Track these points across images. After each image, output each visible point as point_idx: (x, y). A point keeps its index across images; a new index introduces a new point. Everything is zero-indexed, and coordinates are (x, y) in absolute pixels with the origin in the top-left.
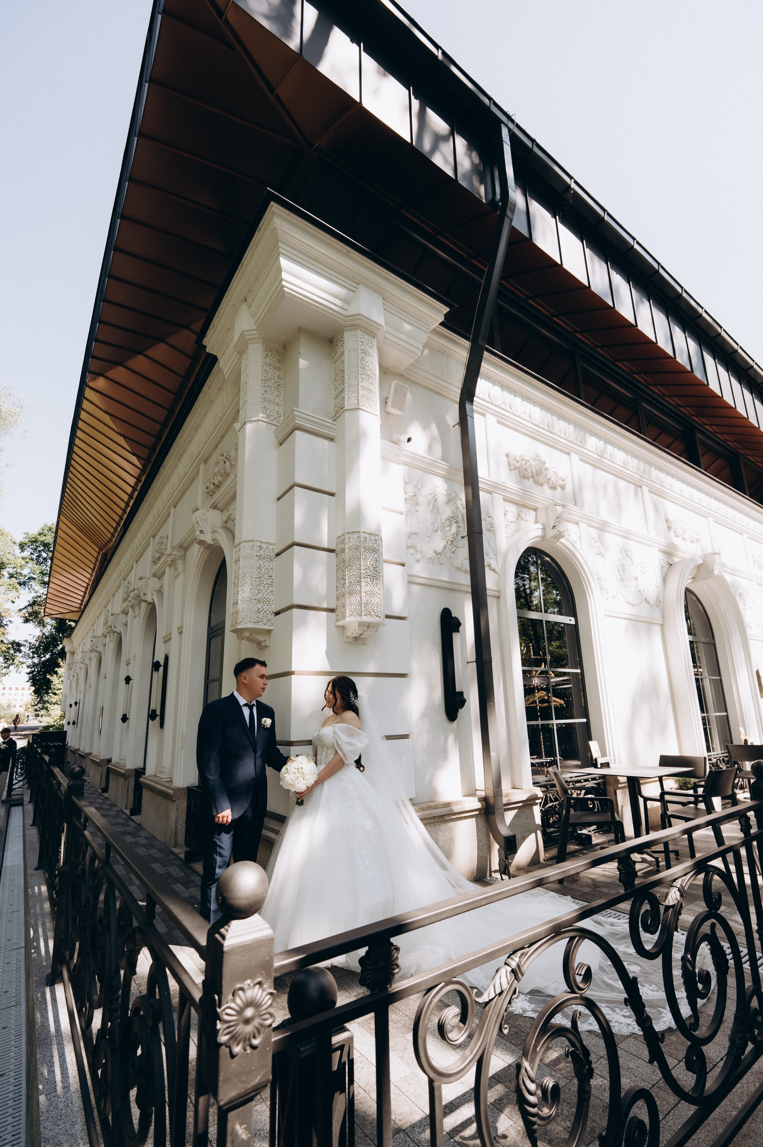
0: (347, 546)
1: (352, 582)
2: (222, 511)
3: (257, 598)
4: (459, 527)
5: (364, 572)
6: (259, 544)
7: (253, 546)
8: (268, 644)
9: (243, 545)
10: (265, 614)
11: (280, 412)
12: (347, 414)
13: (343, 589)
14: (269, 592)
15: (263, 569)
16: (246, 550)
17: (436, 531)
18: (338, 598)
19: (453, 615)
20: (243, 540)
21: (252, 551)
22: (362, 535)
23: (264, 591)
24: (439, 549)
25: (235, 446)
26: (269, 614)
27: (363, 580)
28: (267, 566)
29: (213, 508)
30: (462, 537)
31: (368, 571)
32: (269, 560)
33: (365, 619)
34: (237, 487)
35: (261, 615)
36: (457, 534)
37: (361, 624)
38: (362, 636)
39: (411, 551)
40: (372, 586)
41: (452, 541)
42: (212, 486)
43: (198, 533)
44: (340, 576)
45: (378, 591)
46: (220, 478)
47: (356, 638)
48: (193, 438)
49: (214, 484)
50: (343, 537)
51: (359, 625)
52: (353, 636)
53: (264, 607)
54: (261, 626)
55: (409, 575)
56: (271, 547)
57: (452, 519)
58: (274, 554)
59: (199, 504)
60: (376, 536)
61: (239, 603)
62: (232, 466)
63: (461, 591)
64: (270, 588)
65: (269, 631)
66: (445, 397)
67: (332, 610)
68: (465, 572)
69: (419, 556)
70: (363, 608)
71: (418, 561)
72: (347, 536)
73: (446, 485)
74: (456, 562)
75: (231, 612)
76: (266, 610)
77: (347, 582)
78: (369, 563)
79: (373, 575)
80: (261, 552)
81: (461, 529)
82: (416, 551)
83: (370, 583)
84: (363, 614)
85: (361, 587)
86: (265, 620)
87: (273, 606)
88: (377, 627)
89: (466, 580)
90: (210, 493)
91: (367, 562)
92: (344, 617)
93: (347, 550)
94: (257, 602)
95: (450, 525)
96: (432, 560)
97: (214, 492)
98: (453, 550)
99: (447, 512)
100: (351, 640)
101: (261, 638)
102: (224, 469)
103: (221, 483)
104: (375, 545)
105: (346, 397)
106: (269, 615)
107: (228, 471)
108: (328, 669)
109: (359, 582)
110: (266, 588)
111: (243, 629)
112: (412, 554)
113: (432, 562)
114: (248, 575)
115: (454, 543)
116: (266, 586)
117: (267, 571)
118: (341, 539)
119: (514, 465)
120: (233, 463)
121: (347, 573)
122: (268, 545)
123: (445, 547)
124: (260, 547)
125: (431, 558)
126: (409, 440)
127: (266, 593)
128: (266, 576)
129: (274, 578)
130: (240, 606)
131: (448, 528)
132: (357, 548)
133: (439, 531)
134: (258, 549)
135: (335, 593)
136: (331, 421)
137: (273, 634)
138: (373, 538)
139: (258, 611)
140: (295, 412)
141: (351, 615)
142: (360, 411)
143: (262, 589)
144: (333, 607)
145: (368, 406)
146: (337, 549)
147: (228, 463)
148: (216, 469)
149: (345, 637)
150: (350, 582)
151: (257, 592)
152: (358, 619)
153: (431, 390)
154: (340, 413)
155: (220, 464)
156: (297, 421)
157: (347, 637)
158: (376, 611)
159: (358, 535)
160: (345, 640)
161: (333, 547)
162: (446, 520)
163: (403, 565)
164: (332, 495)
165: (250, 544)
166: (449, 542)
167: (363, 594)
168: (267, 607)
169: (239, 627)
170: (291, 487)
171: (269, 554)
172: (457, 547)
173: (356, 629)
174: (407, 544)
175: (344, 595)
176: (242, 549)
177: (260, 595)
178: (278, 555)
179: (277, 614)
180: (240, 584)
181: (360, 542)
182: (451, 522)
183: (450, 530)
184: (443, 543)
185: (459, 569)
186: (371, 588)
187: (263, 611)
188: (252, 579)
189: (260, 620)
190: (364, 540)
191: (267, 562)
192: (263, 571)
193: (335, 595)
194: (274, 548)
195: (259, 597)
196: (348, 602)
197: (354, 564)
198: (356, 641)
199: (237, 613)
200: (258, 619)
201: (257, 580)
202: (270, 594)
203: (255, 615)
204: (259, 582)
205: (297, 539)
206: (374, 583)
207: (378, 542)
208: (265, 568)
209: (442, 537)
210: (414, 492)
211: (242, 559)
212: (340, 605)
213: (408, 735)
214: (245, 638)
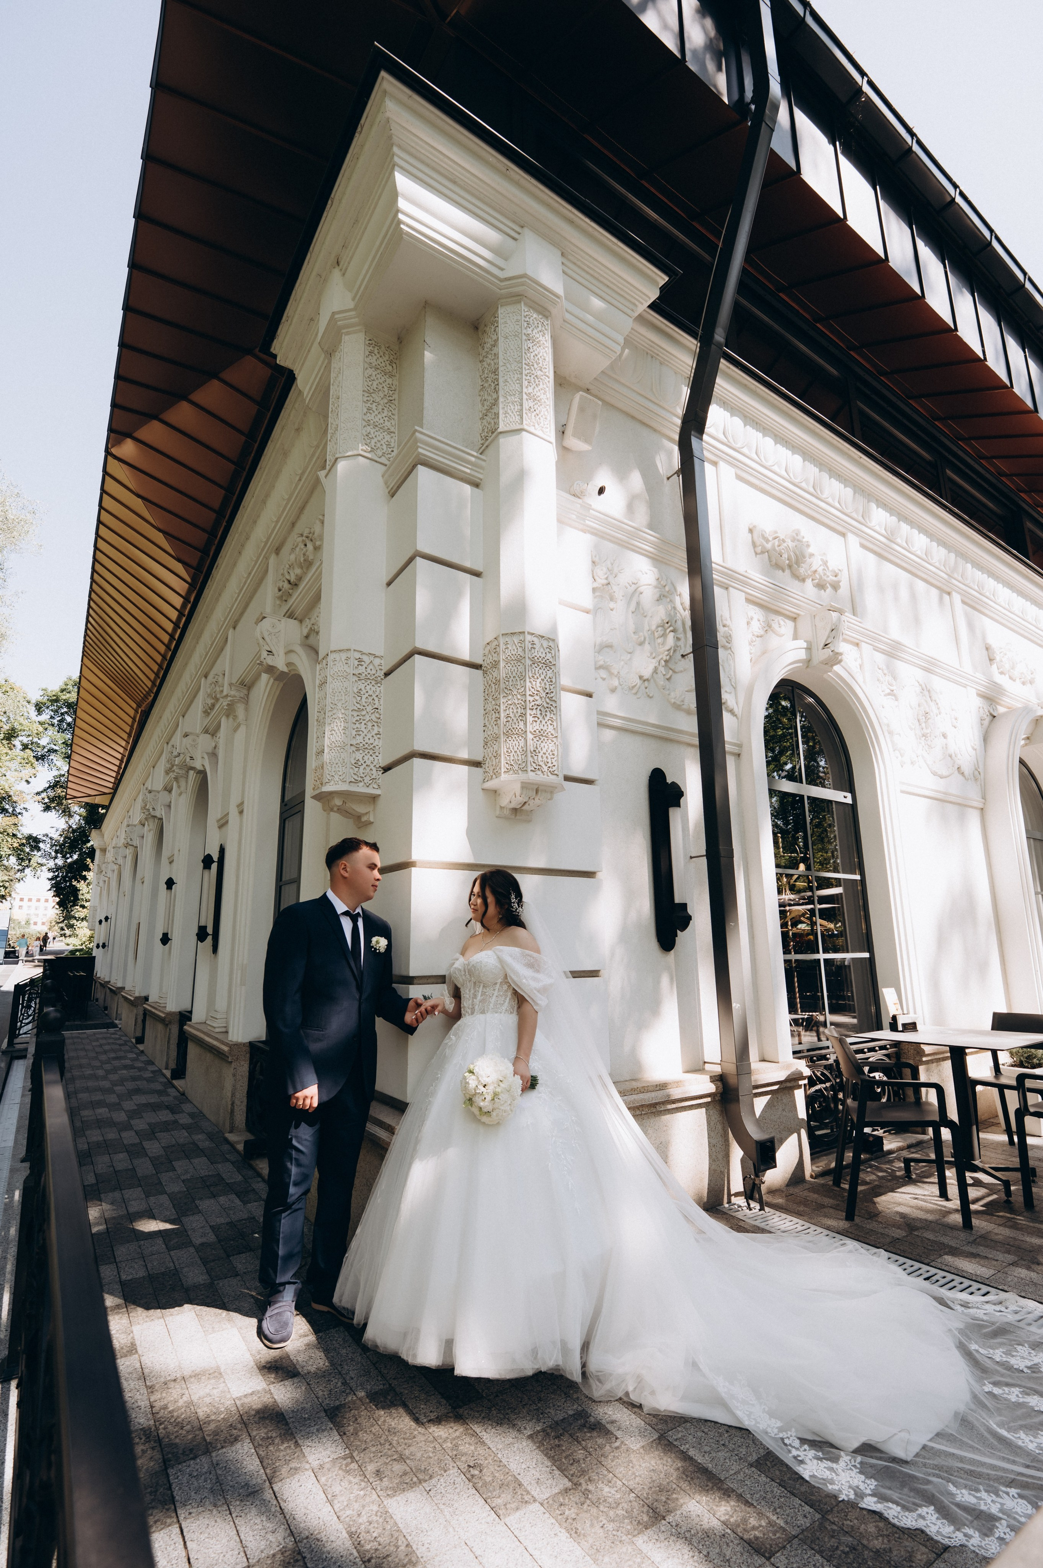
0: (502, 657)
1: (511, 715)
2: (301, 622)
3: (354, 742)
4: (678, 639)
5: (531, 699)
6: (358, 655)
7: (348, 658)
8: (372, 820)
9: (332, 656)
10: (368, 769)
11: (392, 445)
12: (502, 440)
13: (496, 728)
14: (373, 733)
15: (364, 697)
16: (337, 666)
17: (641, 644)
18: (486, 743)
19: (669, 780)
20: (332, 649)
21: (346, 667)
22: (529, 638)
23: (365, 732)
24: (647, 673)
25: (320, 517)
26: (374, 769)
27: (529, 712)
28: (370, 693)
29: (288, 617)
30: (683, 656)
31: (537, 698)
32: (373, 682)
33: (533, 777)
35: (361, 770)
36: (675, 651)
37: (525, 786)
38: (526, 807)
39: (603, 673)
40: (544, 722)
41: (666, 661)
42: (287, 586)
43: (265, 655)
44: (490, 707)
45: (553, 732)
46: (299, 571)
47: (515, 811)
49: (290, 582)
50: (496, 643)
51: (522, 788)
52: (512, 805)
53: (366, 758)
54: (361, 789)
55: (599, 713)
56: (377, 661)
57: (668, 625)
58: (383, 673)
59: (268, 607)
60: (550, 641)
61: (326, 751)
62: (316, 548)
63: (679, 740)
64: (376, 728)
65: (374, 798)
66: (655, 431)
67: (477, 764)
68: (687, 712)
69: (615, 682)
70: (530, 759)
71: (613, 690)
72: (502, 640)
73: (654, 570)
74: (672, 695)
75: (313, 767)
76: (368, 763)
77: (502, 715)
78: (538, 685)
79: (546, 705)
80: (361, 669)
81: (681, 643)
82: (611, 674)
83: (541, 718)
84: (530, 768)
85: (525, 724)
86: (367, 779)
87: (380, 756)
88: (552, 792)
89: (690, 725)
90: (284, 597)
91: (534, 685)
92: (497, 774)
93: (502, 664)
94: (354, 749)
95: (664, 635)
96: (634, 691)
97: (290, 594)
98: (668, 677)
99: (660, 613)
100: (507, 812)
101: (360, 809)
102: (305, 555)
103: (300, 578)
104: (549, 656)
105: (501, 413)
106: (374, 771)
107: (310, 557)
108: (470, 860)
109: (523, 715)
110: (370, 727)
111: (331, 793)
112: (604, 679)
113: (636, 694)
114: (339, 705)
115: (670, 665)
116: (370, 724)
117: (370, 699)
118: (493, 647)
119: (763, 547)
120: (317, 543)
121: (502, 700)
122: (372, 658)
123: (655, 671)
124: (360, 660)
125: (633, 687)
126: (601, 491)
127: (369, 736)
128: (369, 708)
129: (381, 712)
130: (326, 756)
131: (660, 640)
132: (520, 660)
133: (647, 642)
134: (356, 663)
135: (481, 736)
136: (475, 454)
137: (381, 803)
138: (545, 644)
139: (357, 764)
140: (417, 434)
141: (508, 771)
142: (524, 434)
143: (363, 729)
144: (479, 757)
145: (536, 426)
146: (484, 664)
147: (310, 546)
148: (293, 558)
149: (498, 807)
150: (508, 716)
151: (354, 733)
152: (522, 777)
153: (633, 417)
154: (490, 440)
155: (298, 549)
156: (420, 450)
157: (501, 807)
158: (550, 765)
159: (521, 638)
160: (498, 813)
161: (479, 661)
162: (658, 627)
163: (590, 695)
164: (477, 574)
165: (344, 656)
166: (663, 663)
167: (530, 736)
168: (371, 758)
169: (327, 789)
170: (411, 560)
171: (374, 672)
172: (674, 672)
173: (518, 794)
174: (595, 663)
175: (496, 738)
176: (331, 663)
177: (359, 739)
178: (387, 674)
179: (386, 769)
180: (327, 721)
181: (524, 650)
182: (665, 630)
183: (663, 644)
184: (652, 664)
185: (678, 707)
186: (542, 727)
187: (364, 765)
188: (347, 712)
189: (360, 779)
190: (530, 646)
191: (371, 686)
192: (364, 699)
193: (482, 738)
194: (382, 662)
195: (358, 742)
196: (503, 750)
197: (514, 685)
198: (516, 816)
199: (322, 767)
200: (356, 777)
201: (355, 714)
202: (376, 737)
203: (351, 771)
204: (358, 718)
205: (420, 645)
206: (548, 718)
207: (553, 652)
208: (367, 695)
209: (651, 654)
210: (607, 579)
211: (329, 679)
212: (490, 755)
213: (598, 971)
214: (335, 809)
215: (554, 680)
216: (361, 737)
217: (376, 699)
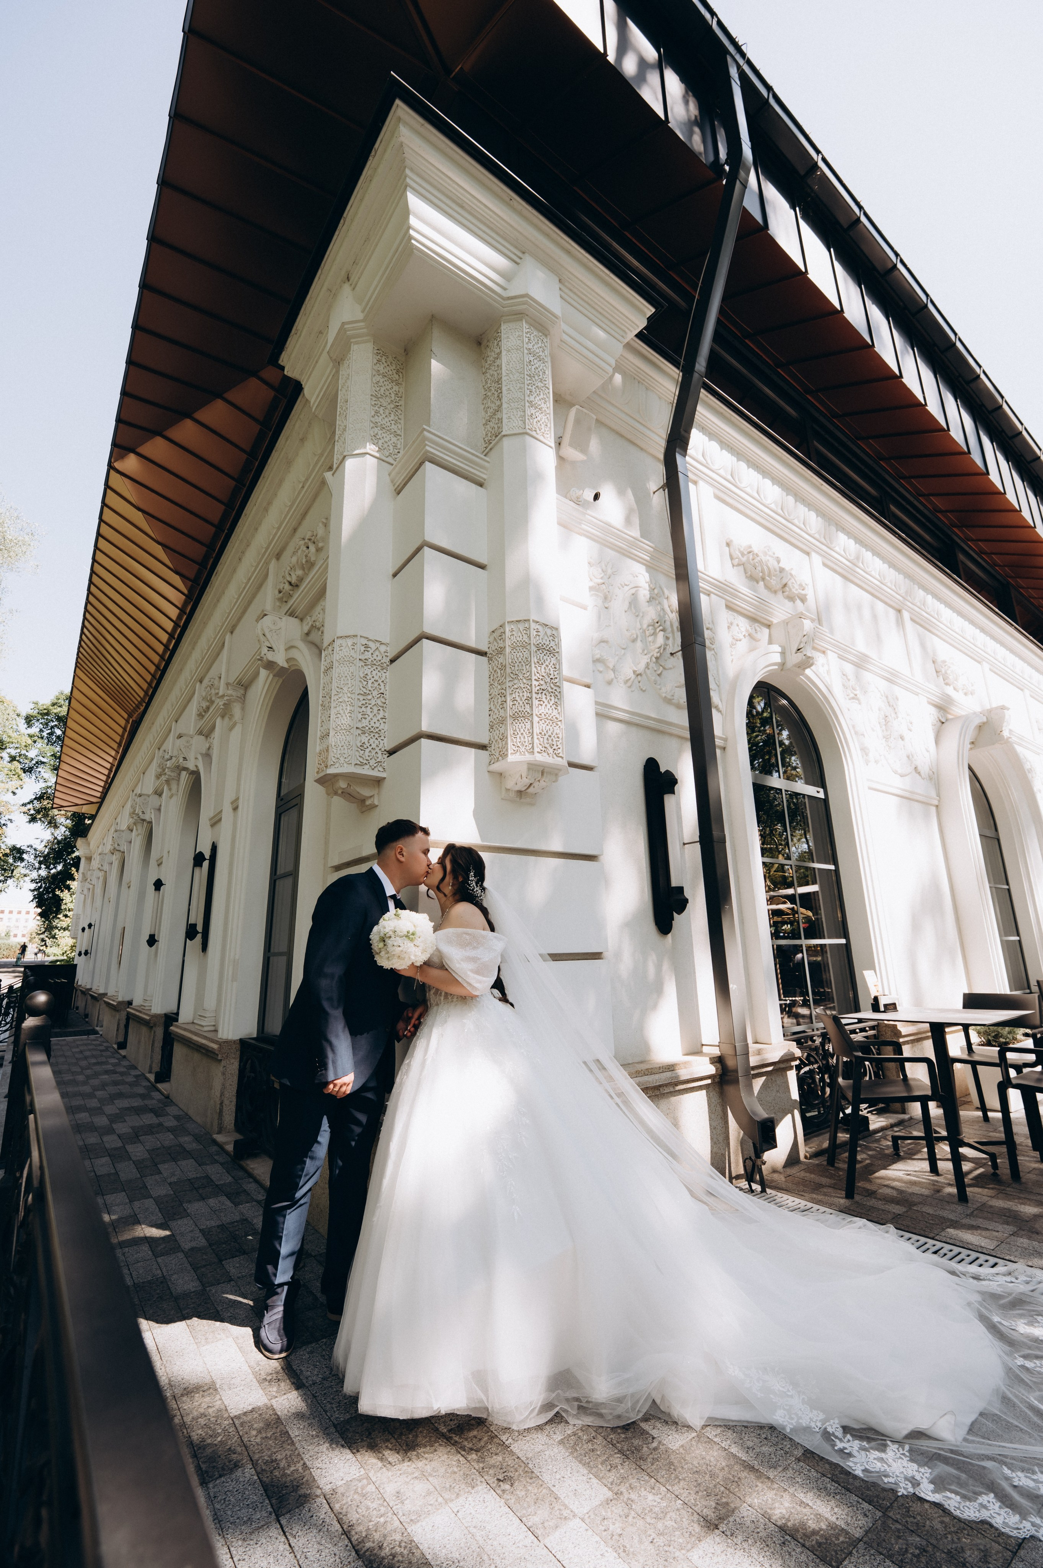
0: (508, 642)
1: (517, 698)
2: (302, 620)
3: (360, 726)
4: (667, 638)
5: (537, 683)
6: (364, 641)
7: (354, 644)
8: (376, 803)
9: (338, 642)
10: (374, 752)
11: (399, 446)
12: (506, 442)
13: (502, 711)
14: (379, 717)
15: (370, 682)
16: (342, 651)
17: (634, 641)
18: (492, 727)
19: (663, 769)
20: (339, 635)
21: (352, 652)
22: (533, 626)
23: (371, 716)
24: (640, 668)
25: (324, 521)
26: (380, 753)
27: (534, 695)
28: (376, 678)
29: (290, 615)
30: (672, 654)
31: (542, 682)
32: (379, 668)
33: (540, 758)
34: (329, 574)
35: (367, 753)
36: (664, 649)
37: (532, 767)
38: (531, 790)
39: (600, 667)
40: (549, 706)
41: (657, 658)
42: (287, 587)
43: (265, 650)
44: (495, 692)
45: (557, 716)
46: (300, 572)
47: (520, 792)
48: (260, 524)
49: (290, 583)
50: (502, 630)
51: (529, 769)
52: (518, 788)
53: (371, 741)
54: (366, 771)
55: (600, 704)
56: (383, 648)
57: (659, 624)
58: (388, 659)
59: (268, 607)
60: (553, 630)
61: (331, 734)
62: (318, 550)
63: (671, 735)
64: (381, 712)
65: (378, 782)
66: (642, 449)
67: (483, 747)
68: (678, 706)
69: (611, 675)
70: (536, 741)
71: (611, 683)
72: (508, 628)
73: (647, 575)
74: (664, 690)
75: (318, 750)
76: (374, 746)
77: (509, 698)
78: (543, 670)
79: (550, 690)
80: (367, 655)
81: (670, 642)
82: (607, 667)
83: (546, 702)
84: (536, 750)
85: (531, 707)
86: (372, 762)
87: (385, 740)
88: (556, 775)
89: (681, 718)
90: (283, 597)
91: (539, 670)
92: (504, 756)
93: (508, 650)
94: (360, 732)
95: (654, 634)
96: (629, 684)
97: (291, 596)
98: (659, 672)
99: (651, 613)
100: (512, 795)
101: (365, 792)
102: (306, 556)
103: (301, 580)
104: (552, 644)
105: (505, 417)
106: (380, 755)
107: (313, 559)
108: (477, 841)
109: (529, 699)
110: (375, 711)
111: (336, 776)
112: (601, 672)
113: (630, 687)
114: (345, 689)
115: (661, 662)
116: (375, 709)
117: (376, 684)
118: (498, 633)
119: (739, 559)
120: (320, 545)
121: (508, 684)
122: (378, 644)
123: (647, 666)
124: (366, 646)
125: (628, 681)
126: (596, 497)
127: (375, 720)
128: (375, 693)
129: (387, 697)
130: (332, 740)
131: (651, 639)
132: (525, 646)
133: (639, 640)
134: (363, 649)
135: (487, 721)
136: (480, 455)
137: (386, 785)
138: (549, 632)
139: (363, 747)
140: (425, 433)
141: (515, 752)
142: (527, 437)
143: (369, 713)
144: (485, 741)
145: (538, 431)
146: (490, 650)
147: (312, 548)
148: (294, 559)
149: (503, 791)
150: (514, 700)
151: (360, 716)
152: (528, 757)
153: (622, 436)
154: (494, 442)
155: (300, 552)
156: (428, 448)
157: (507, 790)
158: (555, 747)
159: (527, 625)
160: (503, 795)
161: (483, 647)
162: (649, 626)
163: (589, 686)
164: (482, 567)
165: (350, 642)
166: (654, 660)
167: (536, 719)
168: (377, 742)
169: (331, 771)
170: (418, 550)
171: (380, 658)
172: (664, 668)
173: (524, 775)
174: (593, 656)
175: (503, 721)
176: (337, 649)
177: (365, 723)
178: (392, 661)
179: (391, 753)
180: (333, 705)
181: (529, 637)
182: (655, 629)
183: (654, 641)
184: (645, 660)
185: (670, 702)
186: (547, 711)
187: (370, 748)
188: (353, 696)
189: (365, 762)
190: (535, 633)
191: (376, 671)
192: (370, 684)
193: (488, 722)
194: (388, 649)
195: (364, 725)
196: (510, 732)
197: (520, 670)
198: (521, 798)
199: (327, 751)
200: (361, 760)
201: (361, 698)
202: (381, 721)
203: (357, 753)
204: (364, 702)
205: (428, 629)
206: (552, 702)
207: (556, 640)
208: (373, 680)
209: (643, 650)
210: (602, 578)
211: (336, 664)
212: (496, 737)
213: (601, 953)
214: (340, 792)
215: (557, 667)
216: (367, 721)
217: (382, 684)
